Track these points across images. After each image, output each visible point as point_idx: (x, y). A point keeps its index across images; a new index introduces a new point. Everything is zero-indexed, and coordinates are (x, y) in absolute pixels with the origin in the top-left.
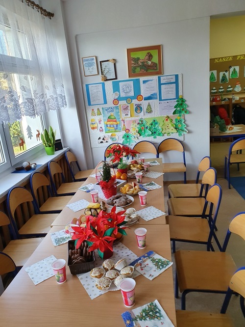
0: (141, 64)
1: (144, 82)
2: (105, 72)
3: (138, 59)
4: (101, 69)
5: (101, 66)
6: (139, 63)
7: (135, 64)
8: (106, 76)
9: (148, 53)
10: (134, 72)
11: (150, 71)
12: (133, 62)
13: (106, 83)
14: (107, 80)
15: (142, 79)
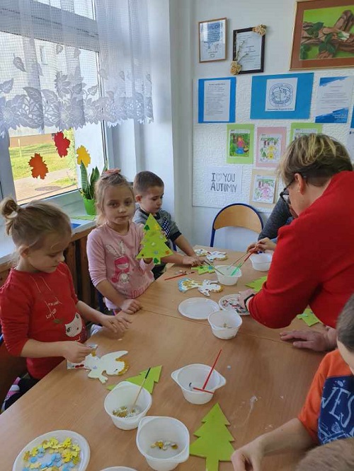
0: (323, 39)
1: (324, 81)
2: (242, 54)
3: (320, 26)
4: (235, 49)
5: (235, 40)
6: (320, 35)
7: (310, 38)
8: (243, 63)
9: (346, 13)
10: (305, 55)
11: (341, 56)
12: (306, 34)
13: (240, 78)
14: (242, 73)
15: (319, 74)
